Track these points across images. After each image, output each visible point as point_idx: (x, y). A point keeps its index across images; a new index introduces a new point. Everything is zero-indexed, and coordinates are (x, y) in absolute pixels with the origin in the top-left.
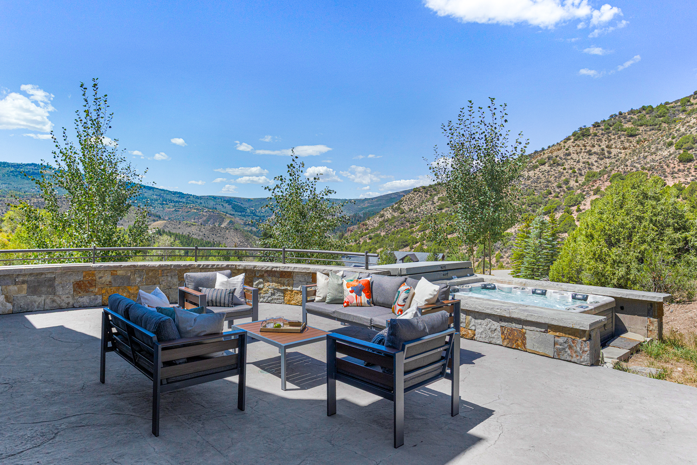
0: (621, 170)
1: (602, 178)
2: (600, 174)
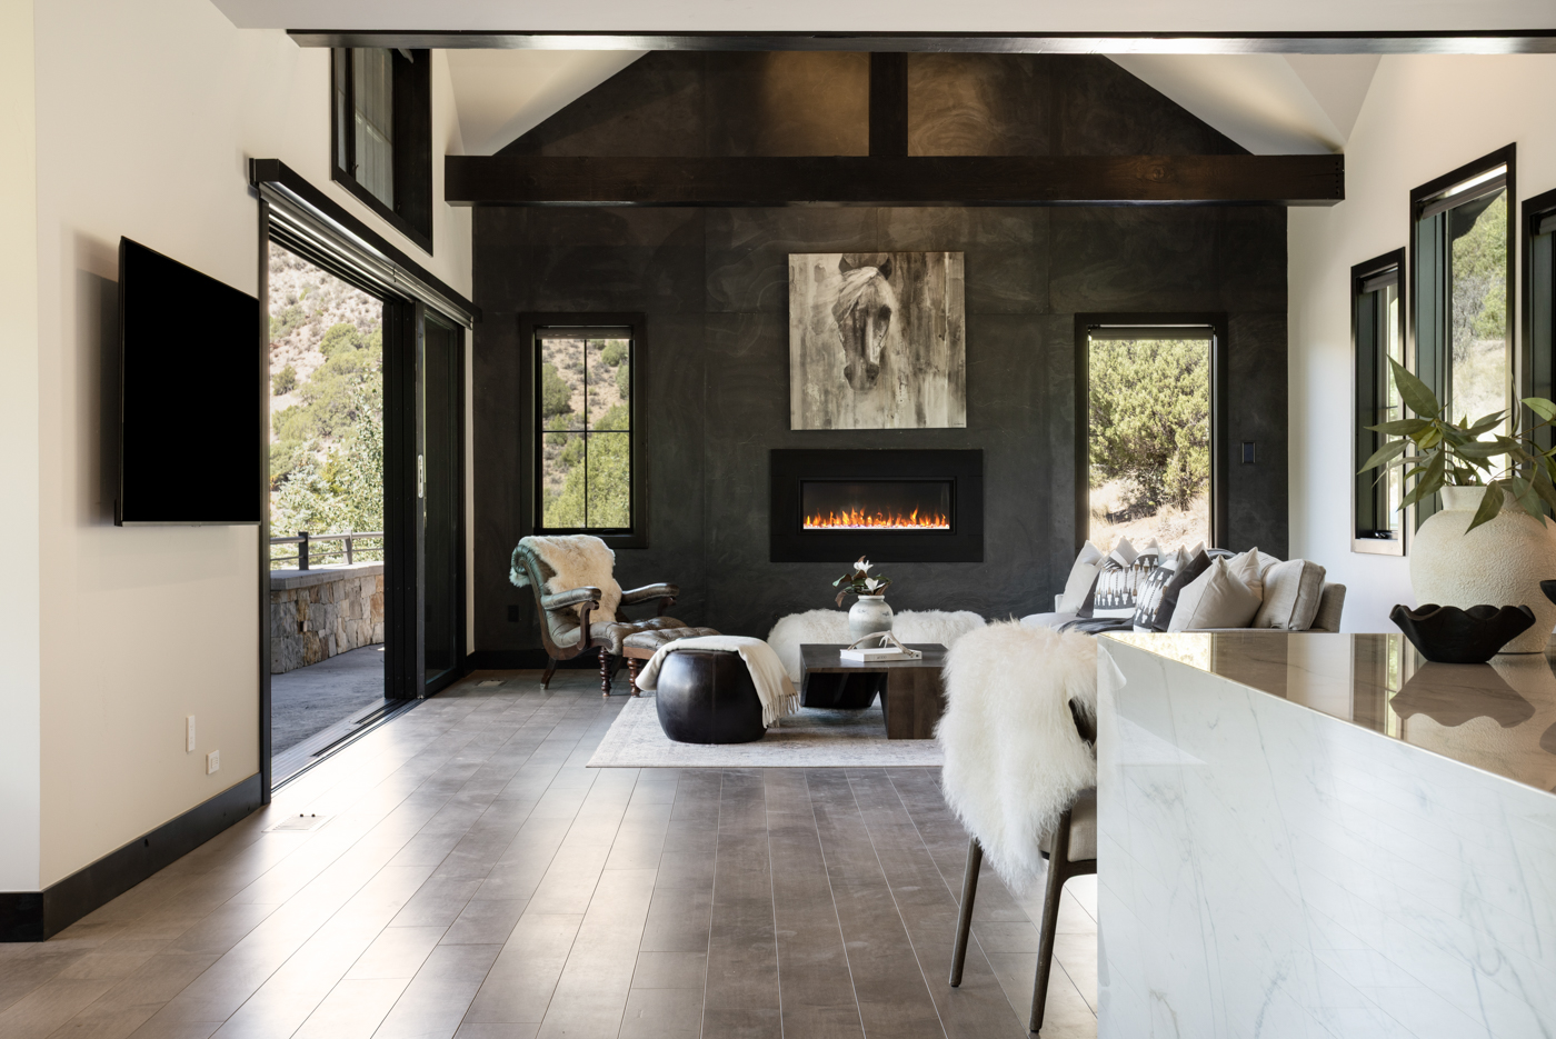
0: (348, 314)
1: (293, 338)
2: (285, 323)
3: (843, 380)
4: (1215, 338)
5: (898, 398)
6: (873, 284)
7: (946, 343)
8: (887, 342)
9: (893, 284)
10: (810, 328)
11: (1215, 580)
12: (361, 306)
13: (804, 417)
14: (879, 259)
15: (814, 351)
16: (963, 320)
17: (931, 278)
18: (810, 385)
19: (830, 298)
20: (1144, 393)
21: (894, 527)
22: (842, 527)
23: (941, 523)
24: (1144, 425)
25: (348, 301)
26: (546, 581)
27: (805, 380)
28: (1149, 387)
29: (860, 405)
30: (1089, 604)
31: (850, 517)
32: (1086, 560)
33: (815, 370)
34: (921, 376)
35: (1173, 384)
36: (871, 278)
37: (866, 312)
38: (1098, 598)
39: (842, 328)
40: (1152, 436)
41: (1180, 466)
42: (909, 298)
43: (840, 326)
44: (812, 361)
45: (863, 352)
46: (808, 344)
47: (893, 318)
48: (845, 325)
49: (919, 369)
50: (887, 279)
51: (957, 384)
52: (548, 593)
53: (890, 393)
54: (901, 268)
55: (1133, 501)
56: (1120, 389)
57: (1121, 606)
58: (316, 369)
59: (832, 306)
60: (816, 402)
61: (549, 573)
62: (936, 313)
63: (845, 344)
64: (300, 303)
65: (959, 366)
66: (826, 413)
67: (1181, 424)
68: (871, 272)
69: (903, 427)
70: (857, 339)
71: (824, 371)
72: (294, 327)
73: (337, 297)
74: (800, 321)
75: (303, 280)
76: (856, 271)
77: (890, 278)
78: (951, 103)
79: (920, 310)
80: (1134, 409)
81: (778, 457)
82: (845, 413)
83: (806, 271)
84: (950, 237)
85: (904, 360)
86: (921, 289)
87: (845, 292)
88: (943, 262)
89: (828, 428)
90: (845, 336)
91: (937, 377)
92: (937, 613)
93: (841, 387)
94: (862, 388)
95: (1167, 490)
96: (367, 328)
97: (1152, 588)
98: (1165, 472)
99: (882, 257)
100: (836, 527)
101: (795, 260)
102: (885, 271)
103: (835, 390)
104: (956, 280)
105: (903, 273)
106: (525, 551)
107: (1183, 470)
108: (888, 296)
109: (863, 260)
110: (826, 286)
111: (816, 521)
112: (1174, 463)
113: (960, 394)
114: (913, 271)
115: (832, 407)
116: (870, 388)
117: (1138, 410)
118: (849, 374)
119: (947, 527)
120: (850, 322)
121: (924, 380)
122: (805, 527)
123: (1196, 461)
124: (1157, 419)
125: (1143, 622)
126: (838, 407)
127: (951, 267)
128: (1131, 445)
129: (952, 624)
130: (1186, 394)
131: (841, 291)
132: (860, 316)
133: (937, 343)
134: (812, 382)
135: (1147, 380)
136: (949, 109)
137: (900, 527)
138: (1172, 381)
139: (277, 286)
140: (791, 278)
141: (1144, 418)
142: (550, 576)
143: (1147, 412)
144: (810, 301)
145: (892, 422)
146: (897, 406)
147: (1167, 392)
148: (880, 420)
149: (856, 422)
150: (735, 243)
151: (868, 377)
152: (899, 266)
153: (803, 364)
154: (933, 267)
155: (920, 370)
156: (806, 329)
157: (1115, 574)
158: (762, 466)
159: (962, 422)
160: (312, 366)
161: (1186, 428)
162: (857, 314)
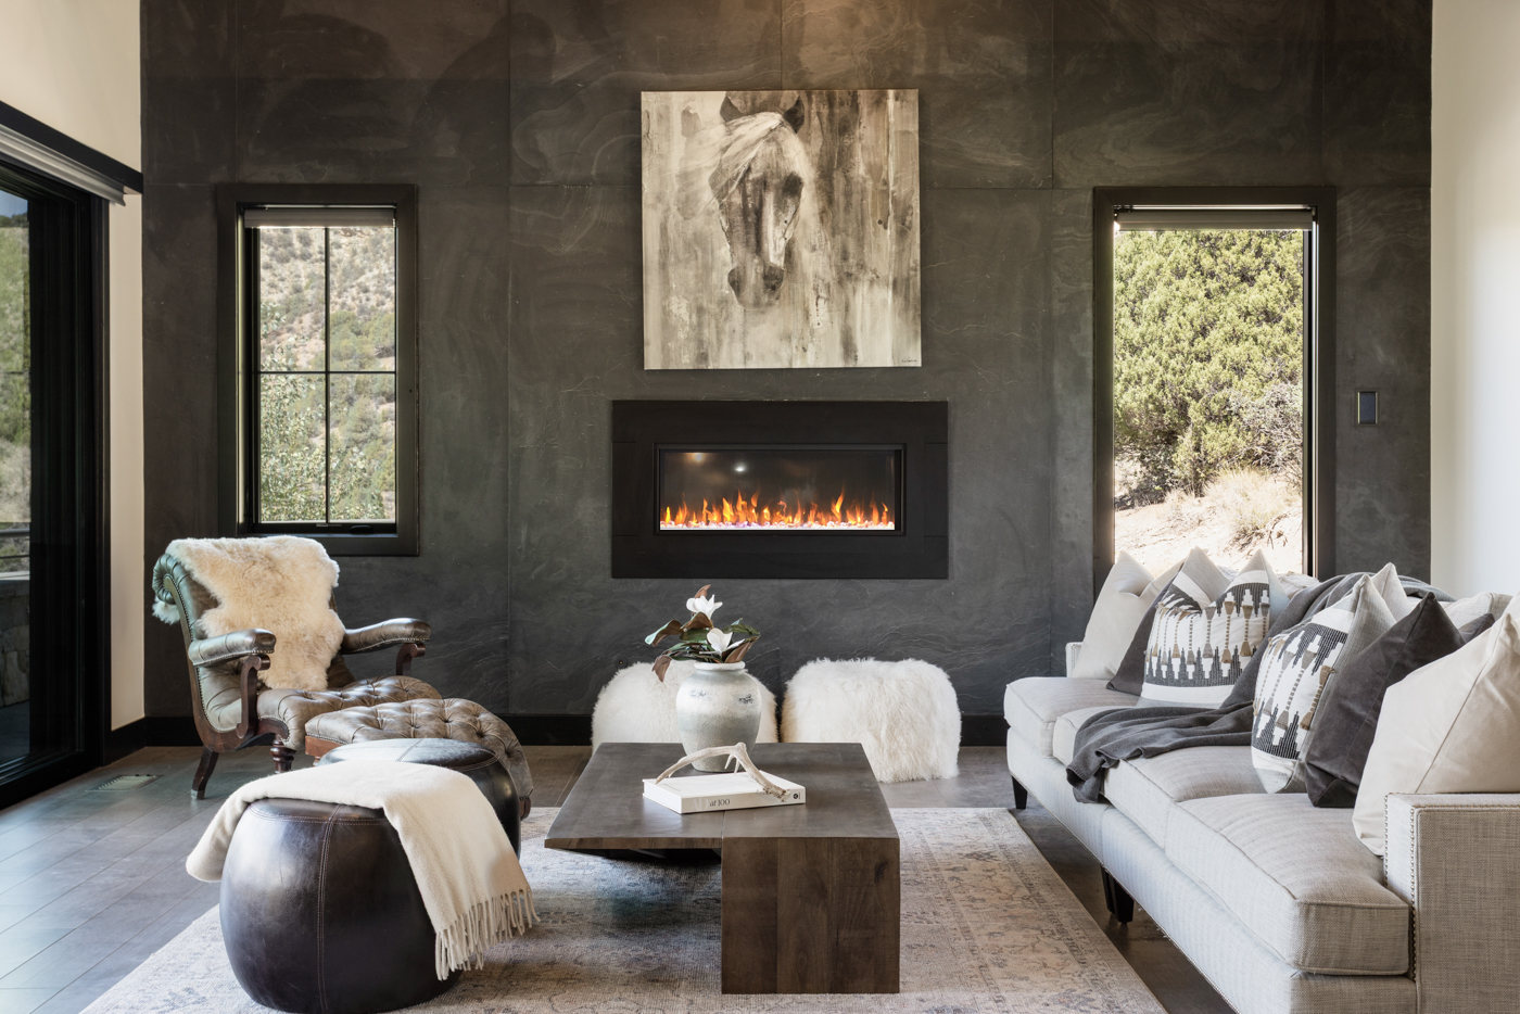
3: (727, 291)
4: (1315, 228)
5: (814, 319)
6: (774, 139)
7: (890, 233)
8: (796, 231)
9: (806, 140)
10: (674, 209)
11: (1495, 674)
12: (362, 295)
13: (665, 349)
14: (783, 101)
15: (680, 245)
16: (916, 196)
17: (866, 130)
18: (674, 299)
19: (707, 163)
20: (1152, 360)
21: (806, 527)
22: (723, 527)
23: (880, 520)
24: (1151, 397)
25: (349, 290)
26: (199, 615)
27: (666, 291)
28: (1158, 352)
29: (753, 330)
30: (1133, 669)
31: (734, 509)
32: (1121, 585)
33: (685, 275)
34: (850, 286)
35: (1187, 348)
36: (771, 131)
37: (763, 184)
38: (1151, 664)
39: (726, 209)
40: (1161, 410)
41: (1192, 445)
42: (831, 161)
43: (721, 206)
44: (678, 260)
45: (758, 248)
46: (672, 234)
47: (807, 194)
48: (730, 204)
49: (846, 275)
50: (796, 132)
51: (906, 298)
52: (202, 637)
53: (800, 312)
54: (819, 114)
55: (1134, 487)
56: (1123, 355)
57: (1199, 681)
58: (317, 356)
59: (707, 175)
60: (683, 327)
61: (207, 601)
62: (875, 186)
63: (729, 234)
64: (305, 292)
65: (909, 269)
66: (700, 343)
67: (1197, 396)
68: (771, 120)
69: (822, 365)
70: (750, 226)
71: (696, 276)
72: (296, 315)
73: (340, 286)
74: (659, 198)
75: (309, 270)
76: (747, 119)
77: (802, 130)
79: (848, 180)
80: (1140, 379)
81: (628, 415)
82: (730, 344)
83: (668, 119)
84: (897, 66)
85: (823, 260)
86: (850, 148)
87: (730, 152)
88: (886, 104)
89: (703, 367)
90: (730, 222)
91: (876, 287)
93: (723, 302)
94: (757, 304)
95: (1177, 472)
96: (367, 316)
97: (1294, 671)
98: (1175, 452)
99: (788, 98)
100: (713, 527)
101: (650, 101)
102: (794, 119)
103: (713, 307)
104: (905, 133)
105: (821, 124)
106: (170, 564)
107: (1197, 449)
108: (799, 157)
109: (758, 102)
110: (701, 143)
111: (681, 516)
112: (1186, 441)
113: (911, 313)
114: (837, 120)
115: (709, 333)
116: (770, 304)
117: (1145, 379)
118: (736, 282)
119: (891, 526)
120: (737, 200)
121: (854, 291)
122: (663, 527)
123: (1213, 438)
124: (1167, 390)
125: (1276, 742)
126: (718, 333)
127: (899, 114)
128: (1136, 421)
130: (1202, 361)
131: (724, 150)
132: (754, 191)
133: (875, 233)
134: (677, 294)
135: (1155, 344)
137: (816, 526)
138: (1185, 345)
139: (283, 275)
140: (644, 130)
141: (1153, 389)
142: (208, 608)
143: (1156, 382)
144: (675, 167)
145: (804, 357)
146: (812, 332)
147: (1180, 358)
148: (784, 354)
149: (746, 357)
150: (558, 76)
151: (767, 286)
152: (815, 112)
153: (663, 266)
154: (869, 113)
155: (849, 275)
156: (668, 210)
157: (1186, 620)
158: (599, 427)
159: (914, 358)
160: (313, 353)
161: (1201, 401)
162: (749, 187)
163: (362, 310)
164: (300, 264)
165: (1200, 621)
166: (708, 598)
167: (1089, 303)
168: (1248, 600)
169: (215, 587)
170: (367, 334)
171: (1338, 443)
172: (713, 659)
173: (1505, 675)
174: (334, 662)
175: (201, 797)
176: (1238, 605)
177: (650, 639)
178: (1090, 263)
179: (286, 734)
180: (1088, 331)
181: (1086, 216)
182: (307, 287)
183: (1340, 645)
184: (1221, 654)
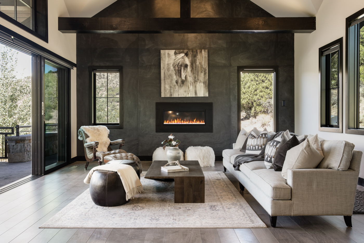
3: (175, 84)
4: (275, 73)
5: (190, 89)
6: (183, 58)
7: (203, 74)
8: (187, 73)
9: (189, 58)
10: (166, 70)
11: (305, 148)
12: (113, 84)
13: (165, 94)
14: (185, 51)
15: (167, 76)
16: (207, 68)
17: (199, 56)
18: (166, 85)
19: (172, 62)
20: (247, 95)
21: (189, 124)
22: (175, 124)
23: (202, 122)
24: (247, 101)
25: (111, 84)
26: (86, 139)
27: (165, 84)
29: (180, 90)
30: (244, 148)
31: (177, 121)
32: (242, 133)
33: (168, 81)
34: (196, 83)
36: (183, 57)
37: (181, 66)
38: (247, 147)
39: (175, 70)
40: (249, 104)
41: (254, 110)
42: (193, 62)
43: (174, 69)
44: (167, 79)
45: (181, 76)
46: (166, 74)
47: (189, 67)
48: (176, 69)
50: (187, 57)
51: (206, 85)
52: (86, 142)
53: (188, 87)
54: (191, 54)
55: (244, 117)
56: (242, 94)
57: (255, 150)
58: (106, 95)
60: (168, 90)
61: (87, 136)
62: (200, 66)
63: (176, 74)
65: (206, 80)
66: (171, 92)
67: (255, 101)
68: (183, 55)
69: (191, 96)
70: (179, 73)
71: (170, 81)
74: (164, 68)
76: (179, 55)
77: (188, 56)
78: (204, 10)
79: (196, 65)
80: (245, 98)
81: (158, 104)
82: (176, 93)
83: (165, 55)
84: (204, 46)
85: (192, 78)
86: (196, 59)
87: (176, 60)
88: (202, 52)
89: (171, 97)
90: (176, 72)
91: (200, 83)
92: (200, 147)
93: (175, 86)
94: (180, 86)
95: (251, 114)
97: (271, 148)
98: (251, 111)
99: (186, 51)
100: (173, 124)
101: (162, 52)
102: (187, 55)
103: (173, 86)
104: (205, 57)
105: (191, 55)
106: (81, 130)
107: (255, 110)
108: (187, 61)
109: (180, 52)
110: (171, 59)
111: (167, 122)
112: (253, 109)
113: (206, 87)
114: (194, 55)
115: (172, 91)
116: (182, 86)
117: (246, 98)
118: (177, 82)
119: (204, 123)
122: (164, 124)
123: (258, 108)
125: (268, 160)
126: (174, 91)
127: (204, 54)
128: (245, 105)
129: (203, 151)
130: (256, 95)
131: (175, 60)
132: (180, 67)
133: (200, 74)
135: (248, 93)
136: (204, 12)
137: (191, 123)
138: (253, 93)
139: (100, 81)
140: (161, 56)
141: (247, 100)
142: (87, 137)
143: (248, 99)
144: (166, 63)
145: (188, 95)
146: (190, 91)
147: (252, 95)
148: (185, 94)
149: (179, 95)
150: (147, 47)
151: (182, 83)
152: (190, 53)
153: (164, 80)
154: (199, 54)
155: (196, 81)
156: (165, 70)
157: (253, 139)
158: (154, 107)
159: (207, 95)
162: (179, 66)
163: (113, 87)
164: (103, 79)
165: (256, 140)
166: (172, 136)
167: (237, 86)
168: (264, 136)
169: (89, 134)
170: (114, 91)
171: (279, 109)
172: (173, 146)
173: (307, 149)
174: (109, 147)
175: (86, 170)
176: (262, 137)
177: (162, 143)
178: (237, 79)
179: (100, 159)
180: (236, 90)
181: (236, 71)
182: (104, 83)
183: (279, 144)
184: (259, 145)
